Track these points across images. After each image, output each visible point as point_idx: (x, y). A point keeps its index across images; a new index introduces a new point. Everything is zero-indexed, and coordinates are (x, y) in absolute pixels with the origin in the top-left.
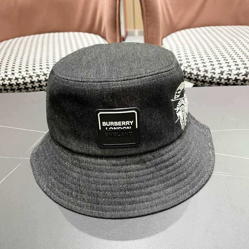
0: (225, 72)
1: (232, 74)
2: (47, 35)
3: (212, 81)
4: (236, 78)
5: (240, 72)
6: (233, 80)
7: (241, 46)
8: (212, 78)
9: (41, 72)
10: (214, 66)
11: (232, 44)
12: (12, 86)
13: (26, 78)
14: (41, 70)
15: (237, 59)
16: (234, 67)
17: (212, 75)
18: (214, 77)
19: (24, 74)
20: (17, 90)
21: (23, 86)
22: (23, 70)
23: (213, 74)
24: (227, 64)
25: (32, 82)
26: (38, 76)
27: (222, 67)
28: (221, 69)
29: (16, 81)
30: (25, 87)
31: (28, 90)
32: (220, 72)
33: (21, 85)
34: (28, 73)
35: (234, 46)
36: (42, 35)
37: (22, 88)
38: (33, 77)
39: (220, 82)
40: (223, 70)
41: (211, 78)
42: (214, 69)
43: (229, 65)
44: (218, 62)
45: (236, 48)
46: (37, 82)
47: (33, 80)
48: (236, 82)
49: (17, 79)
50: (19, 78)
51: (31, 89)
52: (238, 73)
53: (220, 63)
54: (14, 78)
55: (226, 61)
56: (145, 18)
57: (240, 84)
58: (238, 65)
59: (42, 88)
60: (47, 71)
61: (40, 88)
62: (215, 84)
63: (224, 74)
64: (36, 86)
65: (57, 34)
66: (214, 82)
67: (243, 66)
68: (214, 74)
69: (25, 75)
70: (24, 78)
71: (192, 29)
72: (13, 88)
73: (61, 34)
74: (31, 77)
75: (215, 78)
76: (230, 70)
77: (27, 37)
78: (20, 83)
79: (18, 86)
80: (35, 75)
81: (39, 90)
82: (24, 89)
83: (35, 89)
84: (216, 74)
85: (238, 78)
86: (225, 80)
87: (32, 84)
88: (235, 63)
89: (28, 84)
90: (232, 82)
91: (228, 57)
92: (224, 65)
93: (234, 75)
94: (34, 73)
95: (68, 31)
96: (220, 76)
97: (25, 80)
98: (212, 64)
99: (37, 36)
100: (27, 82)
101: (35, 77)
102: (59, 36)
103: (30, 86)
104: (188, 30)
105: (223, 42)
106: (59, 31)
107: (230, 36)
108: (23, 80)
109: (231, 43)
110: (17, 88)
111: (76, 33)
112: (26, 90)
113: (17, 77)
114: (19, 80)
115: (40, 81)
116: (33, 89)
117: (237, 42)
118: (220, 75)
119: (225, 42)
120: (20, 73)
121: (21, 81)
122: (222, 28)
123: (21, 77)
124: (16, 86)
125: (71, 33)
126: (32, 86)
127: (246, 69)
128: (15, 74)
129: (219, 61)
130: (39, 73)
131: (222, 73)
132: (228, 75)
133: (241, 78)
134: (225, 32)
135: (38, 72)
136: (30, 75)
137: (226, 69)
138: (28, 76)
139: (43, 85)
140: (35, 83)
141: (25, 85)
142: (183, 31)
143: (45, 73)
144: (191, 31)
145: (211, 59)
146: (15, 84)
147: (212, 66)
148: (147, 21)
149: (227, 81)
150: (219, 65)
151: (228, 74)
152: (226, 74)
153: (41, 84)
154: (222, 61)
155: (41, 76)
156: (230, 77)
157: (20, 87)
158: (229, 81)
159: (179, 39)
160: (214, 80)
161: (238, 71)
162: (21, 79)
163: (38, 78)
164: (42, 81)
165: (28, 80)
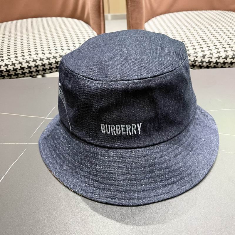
0: (207, 56)
1: (213, 58)
2: (30, 20)
3: (195, 64)
4: (217, 60)
5: (220, 55)
6: (214, 63)
7: (219, 30)
8: (195, 61)
9: (30, 58)
10: (196, 50)
11: (211, 29)
12: (2, 73)
13: (16, 64)
14: (30, 56)
15: (217, 43)
16: (214, 51)
17: (194, 59)
18: (196, 61)
19: (13, 60)
20: (7, 76)
21: (13, 72)
22: (12, 56)
23: (195, 57)
24: (208, 48)
25: (22, 68)
26: (28, 62)
27: (204, 51)
28: (203, 53)
29: (6, 67)
30: (15, 73)
31: (18, 76)
32: (202, 56)
33: (11, 71)
34: (17, 59)
35: (212, 31)
36: (25, 20)
37: (12, 75)
38: (23, 63)
39: (202, 65)
40: (204, 54)
41: (193, 61)
42: (196, 53)
43: (210, 49)
44: (199, 46)
45: (214, 33)
46: (27, 68)
47: (22, 66)
48: (216, 65)
49: (6, 65)
50: (9, 64)
51: (21, 75)
52: (219, 56)
53: (201, 47)
54: (4, 65)
55: (206, 45)
56: (130, 4)
57: (220, 66)
58: (218, 49)
59: (32, 74)
60: (37, 57)
61: (30, 74)
62: (198, 67)
63: (206, 57)
64: (26, 72)
65: (39, 19)
66: (196, 66)
67: (223, 50)
68: (197, 57)
69: (14, 62)
70: (13, 64)
71: (171, 14)
72: (3, 74)
73: (44, 19)
74: (21, 63)
75: (198, 61)
76: (211, 54)
77: (10, 22)
78: (10, 70)
79: (8, 73)
80: (25, 61)
81: (29, 76)
82: (14, 76)
83: (25, 75)
84: (199, 57)
85: (218, 61)
86: (207, 63)
87: (22, 70)
88: (215, 47)
89: (18, 70)
90: (213, 65)
91: (208, 42)
92: (205, 49)
93: (215, 58)
94: (23, 59)
95: (51, 16)
96: (202, 60)
97: (15, 66)
98: (194, 48)
99: (20, 21)
100: (17, 69)
101: (25, 63)
102: (42, 21)
103: (20, 72)
104: (167, 15)
105: (202, 26)
106: (41, 16)
107: (207, 20)
108: (13, 66)
109: (209, 27)
110: (6, 75)
111: (59, 18)
112: (16, 76)
113: (7, 64)
114: (9, 66)
115: (29, 67)
116: (23, 75)
117: (215, 27)
118: (202, 58)
119: (204, 27)
120: (9, 60)
121: (11, 68)
122: (198, 13)
123: (11, 64)
124: (6, 73)
125: (54, 18)
126: (22, 72)
127: (225, 53)
128: (4, 60)
129: (201, 45)
130: (29, 59)
131: (204, 57)
132: (210, 59)
133: (221, 61)
134: (202, 17)
135: (27, 58)
136: (19, 61)
137: (207, 53)
138: (18, 62)
139: (33, 71)
140: (25, 69)
141: (15, 72)
142: (162, 16)
143: (35, 59)
144: (171, 16)
145: (193, 43)
146: (5, 70)
147: (194, 50)
148: (131, 6)
149: (208, 64)
150: (201, 49)
151: (210, 57)
152: (208, 57)
153: (31, 70)
154: (204, 45)
155: (30, 62)
156: (211, 60)
157: (10, 74)
158: (210, 64)
159: (160, 24)
160: (197, 63)
161: (218, 54)
162: (11, 65)
163: (27, 64)
164: (32, 67)
165: (18, 66)
